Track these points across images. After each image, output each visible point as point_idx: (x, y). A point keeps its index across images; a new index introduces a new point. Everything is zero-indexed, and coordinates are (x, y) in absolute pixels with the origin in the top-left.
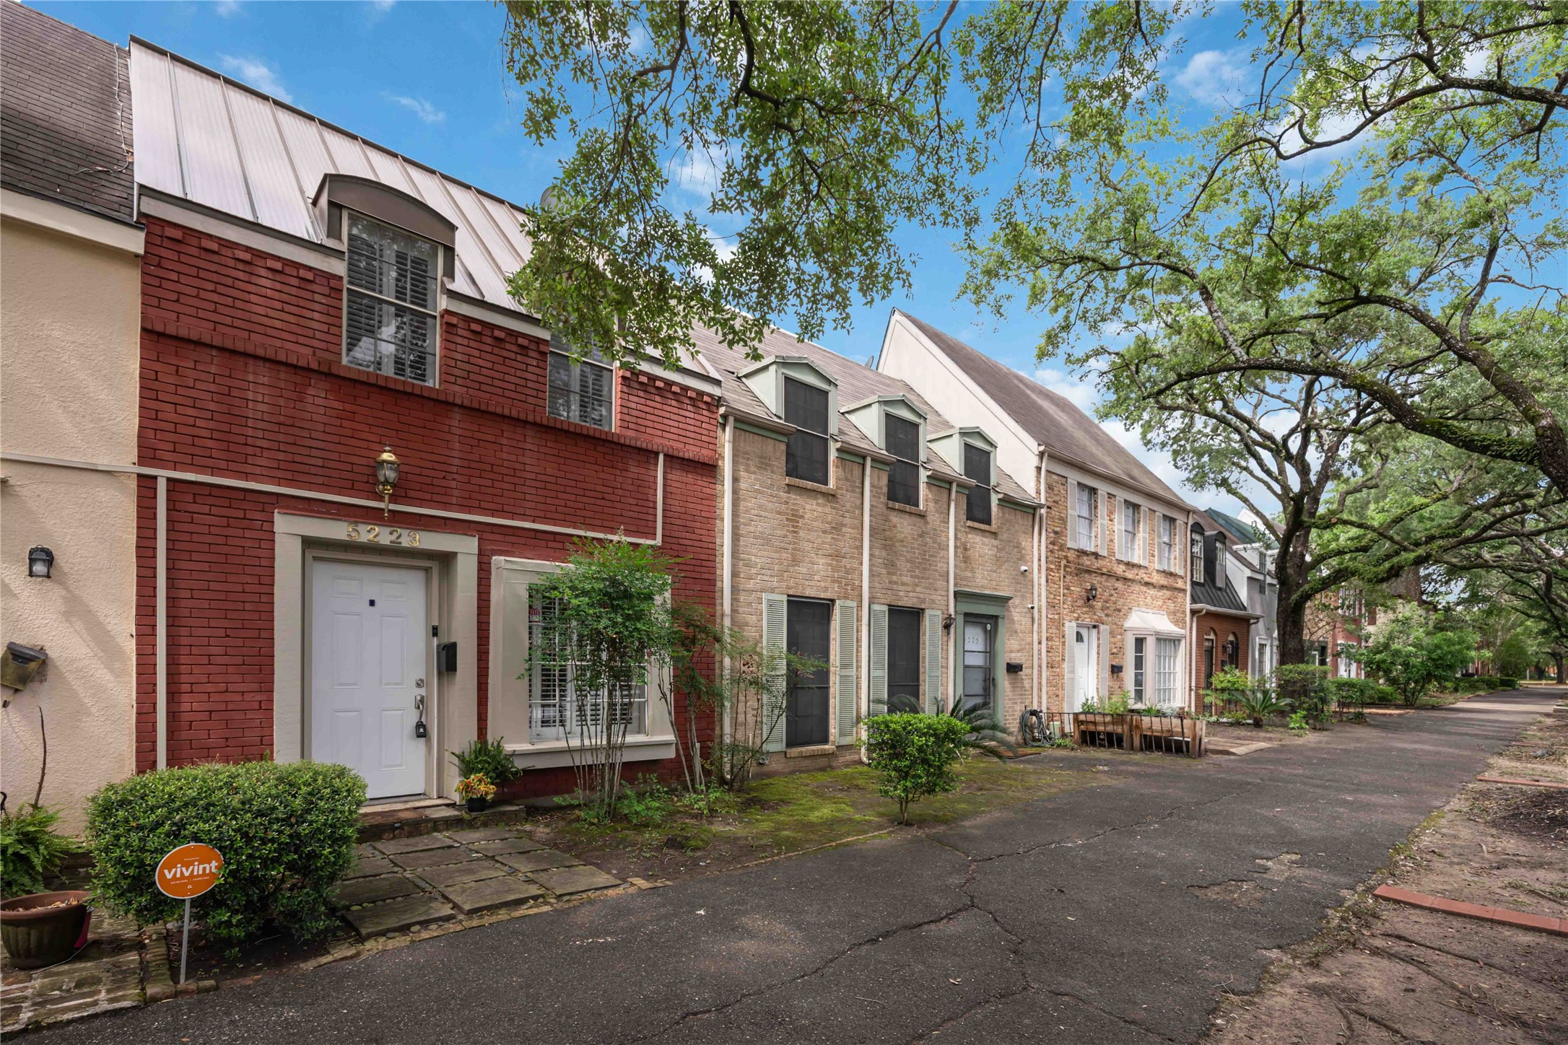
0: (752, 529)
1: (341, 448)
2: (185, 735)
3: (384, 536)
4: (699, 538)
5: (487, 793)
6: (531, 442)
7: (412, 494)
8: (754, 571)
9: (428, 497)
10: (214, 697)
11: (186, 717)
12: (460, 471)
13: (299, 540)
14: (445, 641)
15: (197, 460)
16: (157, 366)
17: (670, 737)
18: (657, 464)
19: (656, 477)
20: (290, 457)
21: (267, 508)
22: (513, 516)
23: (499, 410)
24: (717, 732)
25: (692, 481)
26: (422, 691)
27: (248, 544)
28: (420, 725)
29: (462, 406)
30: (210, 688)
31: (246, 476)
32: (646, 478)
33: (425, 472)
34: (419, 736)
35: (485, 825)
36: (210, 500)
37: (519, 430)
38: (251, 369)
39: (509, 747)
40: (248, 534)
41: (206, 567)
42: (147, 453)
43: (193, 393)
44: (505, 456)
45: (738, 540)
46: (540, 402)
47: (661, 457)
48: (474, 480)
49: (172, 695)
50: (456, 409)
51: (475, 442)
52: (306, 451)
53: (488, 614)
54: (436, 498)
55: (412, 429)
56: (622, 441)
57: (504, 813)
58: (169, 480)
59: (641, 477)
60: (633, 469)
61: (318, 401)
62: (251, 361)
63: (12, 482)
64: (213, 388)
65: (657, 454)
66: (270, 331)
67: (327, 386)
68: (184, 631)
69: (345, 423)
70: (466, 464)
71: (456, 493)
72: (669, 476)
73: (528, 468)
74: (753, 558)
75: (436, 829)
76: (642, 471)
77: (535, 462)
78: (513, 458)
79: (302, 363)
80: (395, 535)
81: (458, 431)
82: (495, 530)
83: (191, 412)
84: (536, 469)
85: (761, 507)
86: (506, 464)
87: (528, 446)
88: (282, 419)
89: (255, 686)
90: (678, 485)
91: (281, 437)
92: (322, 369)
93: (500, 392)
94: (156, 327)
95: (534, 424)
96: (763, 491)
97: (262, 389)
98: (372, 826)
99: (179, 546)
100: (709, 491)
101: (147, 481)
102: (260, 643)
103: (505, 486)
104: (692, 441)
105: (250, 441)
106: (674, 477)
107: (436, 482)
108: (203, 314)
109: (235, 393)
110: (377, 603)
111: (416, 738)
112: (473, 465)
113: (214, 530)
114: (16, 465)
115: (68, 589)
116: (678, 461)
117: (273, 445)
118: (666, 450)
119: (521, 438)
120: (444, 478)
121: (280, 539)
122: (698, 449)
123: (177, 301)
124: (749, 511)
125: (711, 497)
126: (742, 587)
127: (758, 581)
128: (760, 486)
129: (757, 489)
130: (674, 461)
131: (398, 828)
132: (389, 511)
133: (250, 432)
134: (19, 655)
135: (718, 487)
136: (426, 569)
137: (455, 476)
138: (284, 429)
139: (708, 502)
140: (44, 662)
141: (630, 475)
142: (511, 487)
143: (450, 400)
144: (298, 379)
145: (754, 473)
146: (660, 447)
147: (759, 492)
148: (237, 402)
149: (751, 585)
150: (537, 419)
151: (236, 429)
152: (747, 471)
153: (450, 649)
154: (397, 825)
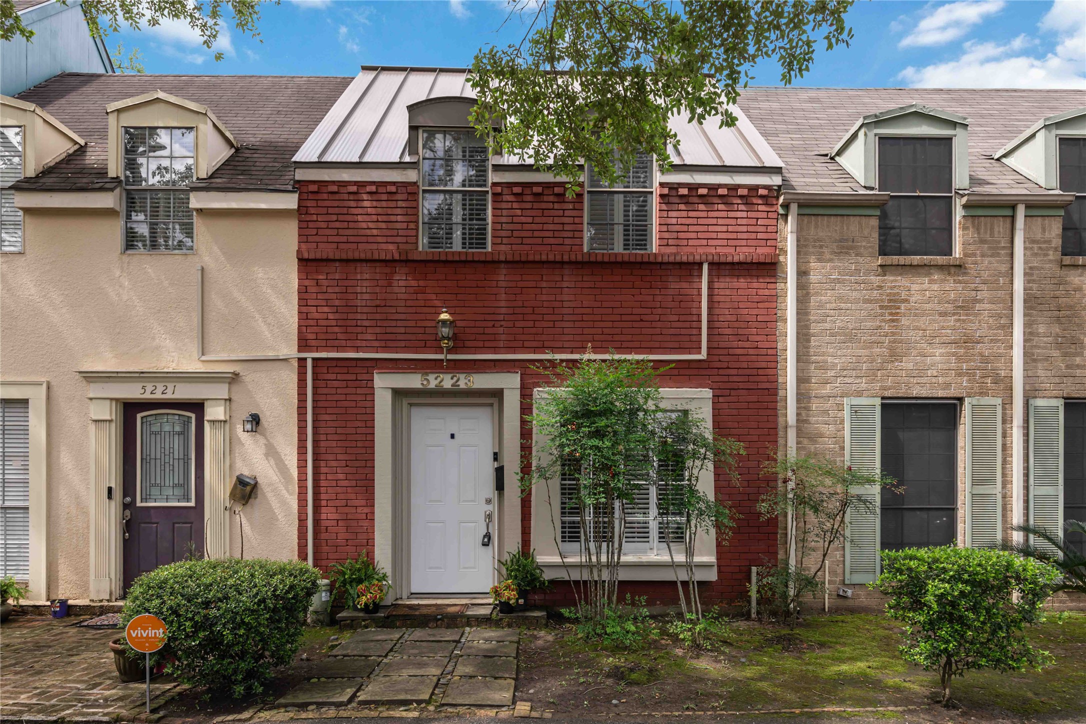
0: (827, 326)
1: (416, 317)
2: (324, 536)
3: (447, 382)
4: (755, 344)
6: (569, 278)
7: (468, 344)
8: (831, 373)
9: (481, 344)
10: (340, 510)
11: (324, 524)
12: (507, 318)
13: (390, 391)
14: (500, 464)
15: (329, 343)
16: (307, 283)
17: (712, 559)
18: (700, 276)
19: (700, 289)
20: (384, 330)
21: (370, 370)
23: (537, 258)
25: (744, 285)
26: (489, 508)
27: (359, 398)
28: (488, 536)
29: (506, 262)
30: (337, 503)
31: (358, 349)
32: (689, 292)
33: (478, 324)
34: (485, 544)
36: (337, 370)
37: (557, 272)
38: (358, 270)
40: (359, 391)
41: (335, 417)
42: (303, 344)
43: (326, 296)
44: (544, 298)
45: (808, 341)
46: (578, 241)
47: (705, 267)
48: (518, 324)
49: (316, 507)
50: (503, 265)
51: (518, 291)
52: (394, 323)
54: (487, 344)
55: (467, 290)
56: (663, 260)
57: (527, 618)
58: (314, 359)
59: (683, 292)
60: (673, 286)
61: (401, 283)
62: (359, 265)
63: (241, 374)
64: (337, 290)
65: (700, 264)
66: (370, 239)
67: (407, 270)
68: (323, 463)
69: (420, 296)
70: (511, 311)
71: (503, 337)
72: (716, 285)
73: (566, 304)
74: (830, 359)
75: (468, 624)
76: (683, 285)
77: (572, 298)
78: (552, 298)
79: (389, 257)
80: (455, 379)
81: (504, 284)
83: (325, 309)
84: (574, 304)
85: (840, 299)
86: (545, 304)
87: (565, 284)
88: (378, 302)
89: (363, 502)
90: (728, 292)
91: (378, 316)
92: (403, 258)
93: (539, 241)
94: (306, 256)
95: (570, 263)
96: (844, 280)
97: (365, 283)
98: (421, 615)
99: (320, 404)
100: (767, 292)
101: (302, 361)
102: (367, 471)
103: (545, 324)
104: (744, 243)
105: (359, 323)
106: (722, 285)
107: (487, 331)
108: (331, 239)
109: (350, 290)
110: (456, 436)
111: (483, 545)
112: (517, 311)
113: (339, 391)
114: (243, 363)
115: (266, 438)
116: (727, 267)
117: (373, 323)
118: (710, 258)
119: (558, 278)
120: (494, 326)
121: (377, 393)
122: (752, 250)
123: (317, 234)
124: (822, 306)
125: (770, 299)
126: (813, 393)
127: (838, 385)
128: (839, 274)
129: (834, 279)
130: (722, 267)
131: (440, 619)
132: (448, 360)
133: (359, 316)
134: (241, 481)
135: (780, 286)
136: (491, 405)
137: (502, 323)
138: (379, 310)
139: (766, 305)
140: (255, 486)
141: (671, 292)
142: (551, 324)
143: (496, 259)
144: (388, 270)
145: (831, 260)
146: (704, 257)
147: (838, 281)
148: (351, 296)
149: (827, 390)
150: (573, 258)
151: (351, 316)
152: (820, 260)
153: (500, 472)
154: (439, 617)
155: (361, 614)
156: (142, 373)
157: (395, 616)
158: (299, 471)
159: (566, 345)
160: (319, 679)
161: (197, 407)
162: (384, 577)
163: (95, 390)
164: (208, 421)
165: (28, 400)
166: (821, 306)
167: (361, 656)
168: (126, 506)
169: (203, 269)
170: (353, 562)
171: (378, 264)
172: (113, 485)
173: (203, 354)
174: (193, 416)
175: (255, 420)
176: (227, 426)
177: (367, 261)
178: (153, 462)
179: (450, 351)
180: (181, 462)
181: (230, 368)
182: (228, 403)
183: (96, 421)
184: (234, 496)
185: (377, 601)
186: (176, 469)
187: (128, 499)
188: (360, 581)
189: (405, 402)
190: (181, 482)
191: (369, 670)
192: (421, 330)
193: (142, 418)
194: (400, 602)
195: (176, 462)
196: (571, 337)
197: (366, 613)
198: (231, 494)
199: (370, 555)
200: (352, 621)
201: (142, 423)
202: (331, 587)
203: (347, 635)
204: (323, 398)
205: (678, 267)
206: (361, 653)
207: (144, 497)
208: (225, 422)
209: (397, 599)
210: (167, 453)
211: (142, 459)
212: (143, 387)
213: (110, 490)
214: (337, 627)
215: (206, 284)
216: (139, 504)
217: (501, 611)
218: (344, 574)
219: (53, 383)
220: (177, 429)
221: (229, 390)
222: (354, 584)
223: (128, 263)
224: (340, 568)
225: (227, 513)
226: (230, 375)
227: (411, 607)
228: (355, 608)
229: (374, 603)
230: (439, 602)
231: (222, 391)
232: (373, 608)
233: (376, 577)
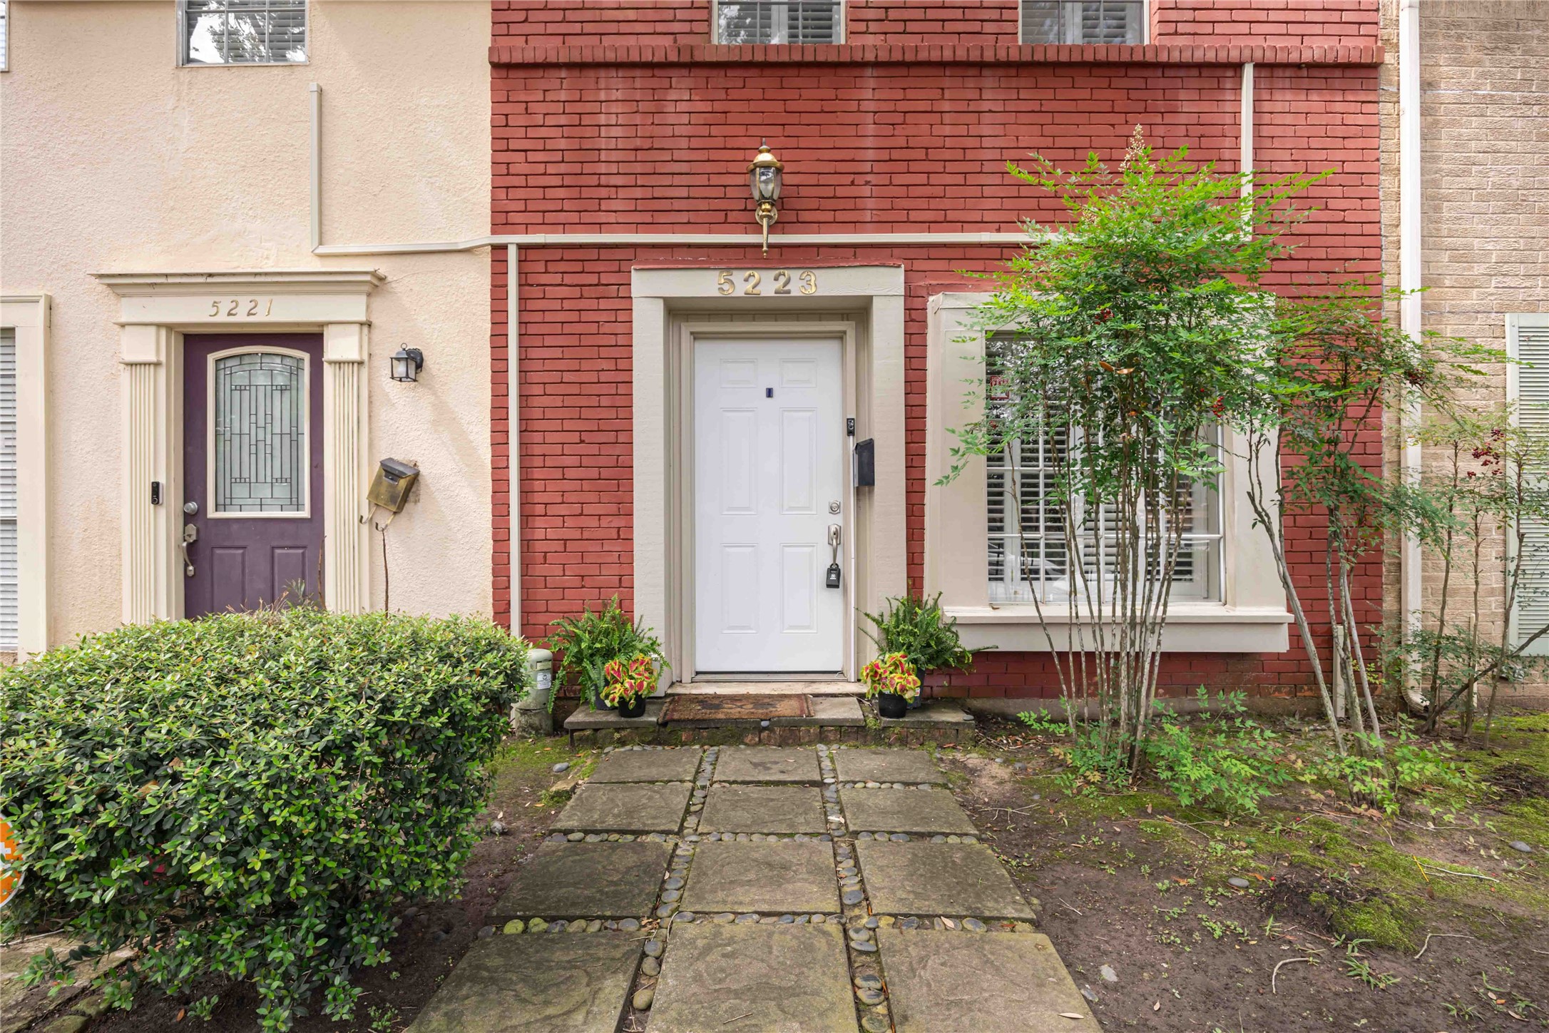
0: (1472, 181)
1: (709, 167)
2: (540, 570)
3: (766, 284)
4: (1339, 216)
5: (903, 689)
6: (993, 93)
7: (805, 216)
8: (1479, 269)
9: (829, 216)
10: (569, 522)
11: (540, 546)
12: (878, 167)
13: (661, 303)
14: (863, 438)
15: (550, 217)
16: (507, 108)
17: (1278, 611)
18: (1238, 89)
19: (1237, 113)
20: (648, 193)
21: (624, 266)
22: (963, 225)
23: (935, 56)
24: (1389, 604)
25: (1320, 107)
26: (837, 520)
27: (603, 317)
28: (834, 570)
29: (877, 64)
30: (563, 510)
31: (600, 226)
32: (1216, 119)
33: (824, 180)
34: (832, 585)
35: (903, 742)
36: (563, 267)
37: (970, 83)
38: (602, 84)
39: (951, 611)
40: (604, 304)
41: (557, 353)
42: (501, 221)
43: (543, 132)
44: (947, 130)
45: (1437, 209)
46: (1008, 27)
47: (1248, 72)
48: (898, 179)
49: (525, 518)
50: (869, 72)
51: (898, 118)
52: (667, 180)
53: (923, 392)
54: (841, 216)
55: (806, 118)
56: (1163, 57)
57: (936, 725)
58: (521, 247)
59: (1205, 119)
60: (1186, 107)
61: (682, 107)
62: (602, 73)
63: (389, 279)
64: (563, 120)
65: (1238, 67)
66: (624, 28)
67: (689, 82)
68: (538, 437)
69: (715, 130)
70: (885, 155)
71: (870, 203)
72: (1267, 106)
73: (987, 142)
74: (1476, 243)
75: (823, 739)
76: (1205, 106)
77: (998, 130)
78: (962, 130)
79: (659, 57)
80: (782, 280)
81: (871, 106)
82: (934, 253)
83: (541, 156)
84: (1000, 142)
85: (1495, 130)
86: (949, 142)
87: (986, 106)
88: (638, 143)
89: (613, 508)
90: (1289, 119)
91: (638, 168)
92: (686, 58)
93: (937, 27)
94: (505, 59)
95: (997, 65)
96: (1503, 97)
97: (615, 108)
98: (728, 721)
99: (532, 329)
100: (1361, 119)
101: (499, 249)
102: (618, 450)
103: (948, 179)
104: (1317, 29)
105: (604, 180)
106: (1279, 107)
107: (841, 192)
108: (551, 28)
109: (586, 120)
110: (775, 393)
111: (829, 586)
112: (896, 154)
113: (567, 305)
114: (393, 259)
115: (435, 394)
116: (1288, 73)
117: (629, 180)
118: (1258, 55)
119: (974, 94)
120: (853, 183)
121: (637, 306)
122: (1333, 42)
123: (526, 21)
124: (1463, 146)
125: (1367, 132)
126: (1447, 306)
127: (1491, 290)
128: (1494, 87)
129: (1484, 97)
130: (1279, 73)
131: (765, 729)
132: (770, 246)
133: (603, 168)
134: (390, 471)
135: (1386, 108)
136: (840, 336)
137: (869, 178)
138: (641, 156)
139: (1360, 143)
140: (415, 479)
141: (1183, 119)
142: (959, 179)
143: (858, 58)
144: (655, 83)
145: (1478, 63)
146: (1247, 54)
147: (1492, 100)
148: (588, 132)
149: (1473, 299)
150: (1002, 56)
151: (588, 168)
152: (1458, 62)
153: (865, 452)
154: (764, 724)
155: (612, 718)
156: (210, 275)
157: (678, 721)
158: (493, 450)
159: (988, 216)
160: (526, 920)
161: (310, 339)
162: (653, 646)
163: (133, 309)
164: (330, 363)
165: (12, 330)
166: (1459, 144)
167: (622, 832)
168: (188, 518)
169: (321, 92)
170: (594, 617)
171: (638, 73)
172: (162, 480)
173: (321, 243)
174: (306, 356)
175: (415, 360)
176: (365, 371)
177: (617, 65)
178: (236, 439)
179: (772, 229)
180: (286, 439)
181: (368, 265)
182: (365, 329)
183: (127, 364)
184: (377, 497)
185: (644, 693)
186: (277, 453)
187: (193, 506)
188: (609, 654)
189: (686, 329)
190: (287, 475)
191: (652, 888)
192: (719, 192)
193: (217, 361)
194: (678, 690)
195: (277, 439)
196: (996, 203)
197: (622, 715)
198: (371, 493)
199: (626, 603)
200: (596, 730)
201: (217, 370)
202: (555, 664)
203: (586, 759)
204: (538, 317)
205: (1195, 72)
206: (623, 823)
207: (221, 501)
208: (360, 363)
209: (673, 684)
210: (261, 423)
211: (217, 434)
212: (215, 304)
213: (156, 488)
214: (567, 738)
215: (327, 118)
216: (212, 514)
217: (884, 712)
218: (578, 640)
219: (59, 299)
220: (280, 380)
221: (368, 307)
222: (598, 660)
223: (190, 83)
224: (571, 628)
225: (365, 528)
226: (368, 278)
227: (703, 700)
228: (601, 705)
229: (638, 697)
230: (752, 689)
231: (354, 307)
232: (632, 708)
233: (640, 646)
